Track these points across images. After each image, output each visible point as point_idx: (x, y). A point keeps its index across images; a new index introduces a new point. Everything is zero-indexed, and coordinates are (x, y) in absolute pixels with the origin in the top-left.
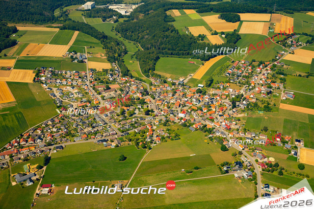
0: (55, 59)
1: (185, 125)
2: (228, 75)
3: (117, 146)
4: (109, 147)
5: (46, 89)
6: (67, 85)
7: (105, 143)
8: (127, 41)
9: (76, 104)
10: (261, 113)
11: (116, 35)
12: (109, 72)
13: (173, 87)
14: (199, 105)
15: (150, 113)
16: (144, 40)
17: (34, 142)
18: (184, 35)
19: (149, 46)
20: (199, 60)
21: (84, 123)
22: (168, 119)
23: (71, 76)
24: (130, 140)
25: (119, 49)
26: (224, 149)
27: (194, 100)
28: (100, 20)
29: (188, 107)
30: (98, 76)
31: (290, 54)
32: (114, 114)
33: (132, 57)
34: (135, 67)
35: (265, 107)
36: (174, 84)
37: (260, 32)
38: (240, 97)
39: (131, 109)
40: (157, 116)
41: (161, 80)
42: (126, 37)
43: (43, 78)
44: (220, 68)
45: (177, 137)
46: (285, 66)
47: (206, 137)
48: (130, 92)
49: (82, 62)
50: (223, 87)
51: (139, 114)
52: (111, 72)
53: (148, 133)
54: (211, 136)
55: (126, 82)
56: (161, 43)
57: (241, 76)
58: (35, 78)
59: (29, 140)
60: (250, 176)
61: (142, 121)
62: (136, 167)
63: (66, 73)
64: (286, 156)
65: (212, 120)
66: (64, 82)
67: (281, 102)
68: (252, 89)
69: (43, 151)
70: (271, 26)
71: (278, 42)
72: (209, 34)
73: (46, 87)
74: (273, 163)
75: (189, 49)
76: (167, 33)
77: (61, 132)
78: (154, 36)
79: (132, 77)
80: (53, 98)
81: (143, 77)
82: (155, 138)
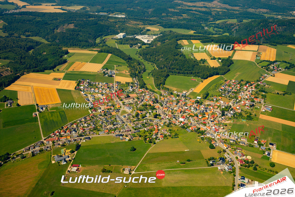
0: (92, 74)
1: (183, 127)
2: (221, 90)
3: (130, 140)
4: (124, 140)
5: (83, 95)
6: (99, 93)
7: (121, 137)
8: (147, 62)
9: (103, 107)
10: (244, 121)
11: (139, 57)
12: (130, 84)
13: (177, 98)
14: (196, 112)
15: (158, 116)
16: (159, 62)
17: (70, 133)
18: (189, 59)
19: (163, 66)
20: (200, 78)
21: (107, 121)
22: (171, 122)
23: (102, 87)
24: (140, 136)
25: (140, 68)
26: (212, 147)
27: (192, 108)
28: (129, 46)
29: (187, 114)
30: (121, 87)
31: (272, 77)
32: (130, 116)
33: (149, 74)
34: (150, 81)
35: (247, 116)
36: (178, 96)
37: (249, 59)
38: (228, 108)
39: (144, 113)
40: (163, 119)
41: (169, 92)
42: (146, 59)
43: (82, 87)
44: (215, 85)
45: (176, 136)
46: (266, 85)
47: (199, 138)
48: (144, 100)
49: (111, 76)
50: (216, 99)
51: (149, 117)
52: (132, 85)
53: (154, 132)
54: (203, 136)
55: (142, 93)
56: (172, 65)
57: (231, 92)
58: (76, 87)
59: (67, 131)
60: (230, 169)
61: (151, 122)
62: (143, 157)
63: (99, 84)
64: (261, 156)
65: (205, 124)
66: (97, 91)
67: (261, 114)
68: (239, 102)
69: (75, 140)
70: (258, 54)
71: (262, 67)
72: (209, 59)
73: (84, 94)
74: (250, 161)
75: (192, 70)
76: (176, 57)
77: (90, 127)
78: (167, 59)
79: (147, 89)
80: (88, 102)
81: (156, 89)
82: (159, 136)
